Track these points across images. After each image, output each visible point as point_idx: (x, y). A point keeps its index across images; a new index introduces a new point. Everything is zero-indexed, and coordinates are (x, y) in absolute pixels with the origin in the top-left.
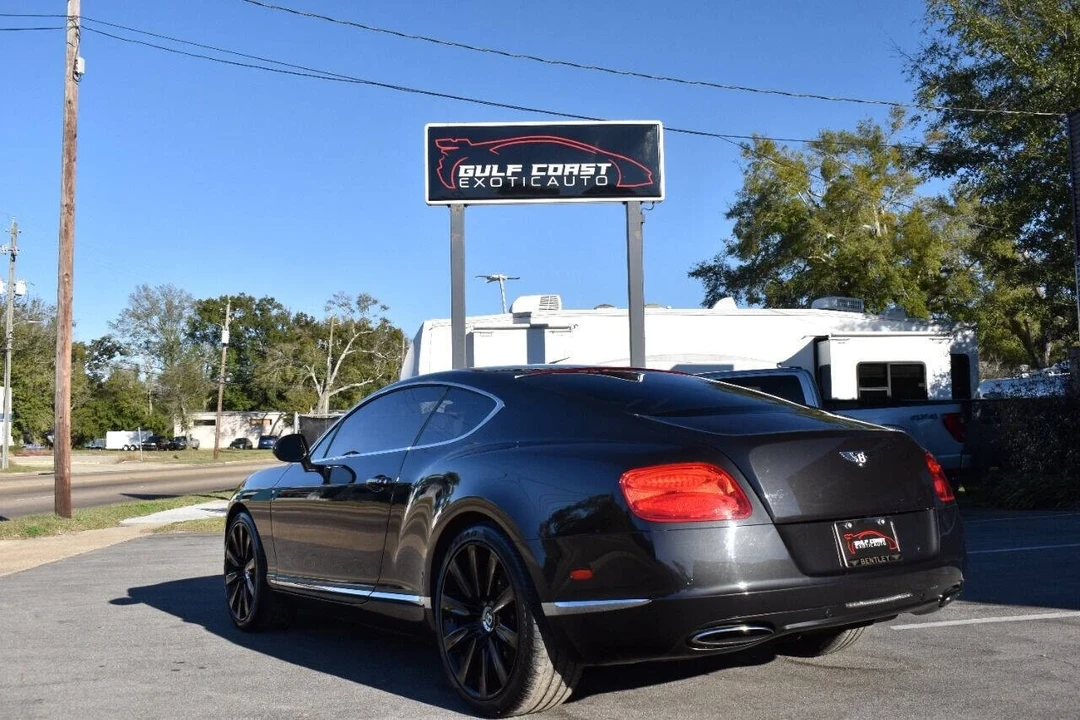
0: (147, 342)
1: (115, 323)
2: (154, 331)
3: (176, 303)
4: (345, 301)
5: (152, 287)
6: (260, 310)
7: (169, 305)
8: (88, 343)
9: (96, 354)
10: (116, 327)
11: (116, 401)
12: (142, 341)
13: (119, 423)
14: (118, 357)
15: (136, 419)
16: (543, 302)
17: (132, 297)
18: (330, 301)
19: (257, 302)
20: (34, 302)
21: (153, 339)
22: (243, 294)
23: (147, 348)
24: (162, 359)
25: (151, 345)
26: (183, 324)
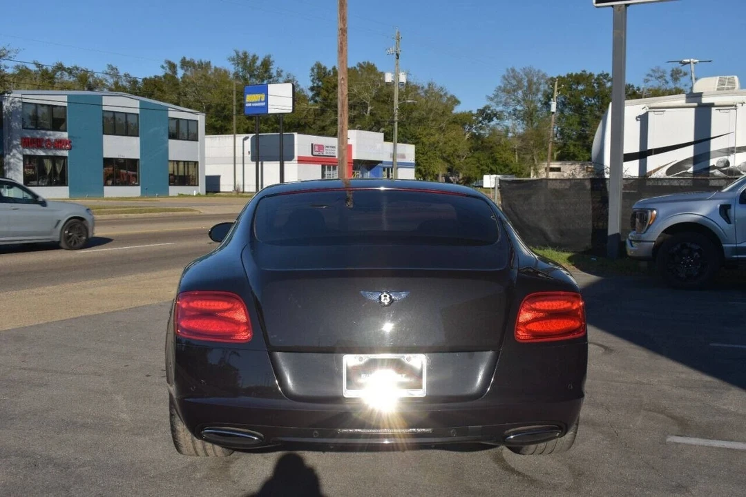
0: (515, 110)
1: (492, 96)
2: (519, 102)
3: (535, 79)
4: (660, 74)
5: (517, 69)
6: (597, 83)
7: (530, 83)
8: (475, 112)
9: (481, 119)
10: (492, 99)
11: (492, 153)
12: (511, 109)
13: (494, 168)
14: (495, 121)
15: (506, 166)
16: (722, 83)
17: (504, 77)
18: (648, 75)
19: (596, 77)
20: (429, 85)
21: (519, 108)
22: (584, 71)
23: (515, 114)
24: (525, 122)
25: (517, 113)
26: (540, 96)
